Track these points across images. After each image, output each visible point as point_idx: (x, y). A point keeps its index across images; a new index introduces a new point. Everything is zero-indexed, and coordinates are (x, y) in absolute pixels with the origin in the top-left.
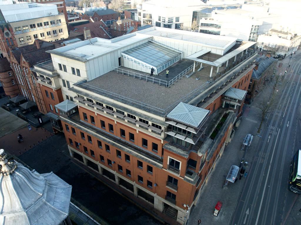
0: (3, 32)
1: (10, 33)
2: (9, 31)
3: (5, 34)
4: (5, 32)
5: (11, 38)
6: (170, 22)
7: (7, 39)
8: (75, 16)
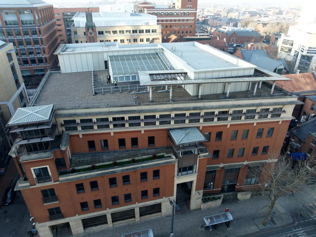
0: (88, 31)
1: (93, 33)
2: (93, 31)
3: (89, 33)
4: (89, 31)
5: (93, 37)
6: (310, 53)
7: (90, 37)
8: (205, 32)
